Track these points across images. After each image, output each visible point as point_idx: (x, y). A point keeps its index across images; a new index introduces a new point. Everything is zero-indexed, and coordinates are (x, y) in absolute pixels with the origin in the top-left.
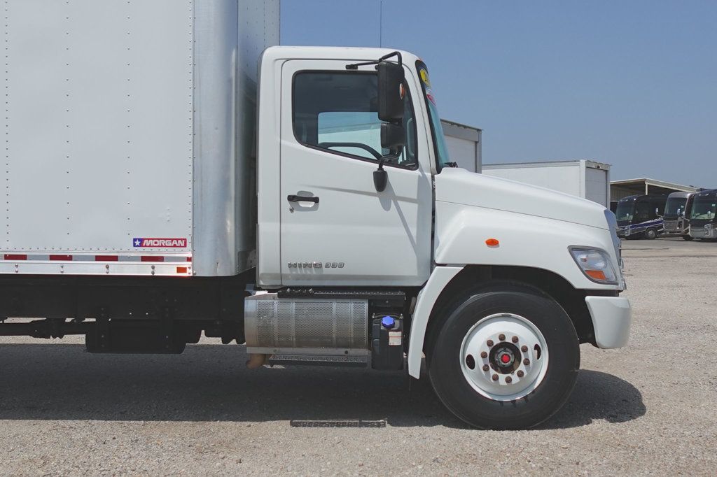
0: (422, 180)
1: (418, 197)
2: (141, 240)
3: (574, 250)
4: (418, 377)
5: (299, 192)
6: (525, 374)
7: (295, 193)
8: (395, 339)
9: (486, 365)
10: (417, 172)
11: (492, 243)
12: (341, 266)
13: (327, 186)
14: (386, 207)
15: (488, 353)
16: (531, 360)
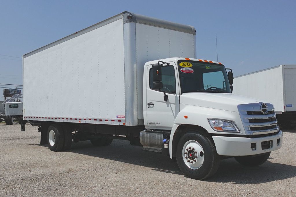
0: (176, 97)
1: (175, 102)
2: (118, 116)
3: (209, 120)
4: (172, 159)
5: (150, 102)
6: (197, 161)
7: (149, 103)
8: (166, 146)
9: (187, 157)
10: (175, 95)
11: (186, 117)
12: (159, 123)
13: (155, 100)
14: (168, 106)
15: (187, 153)
16: (198, 156)
